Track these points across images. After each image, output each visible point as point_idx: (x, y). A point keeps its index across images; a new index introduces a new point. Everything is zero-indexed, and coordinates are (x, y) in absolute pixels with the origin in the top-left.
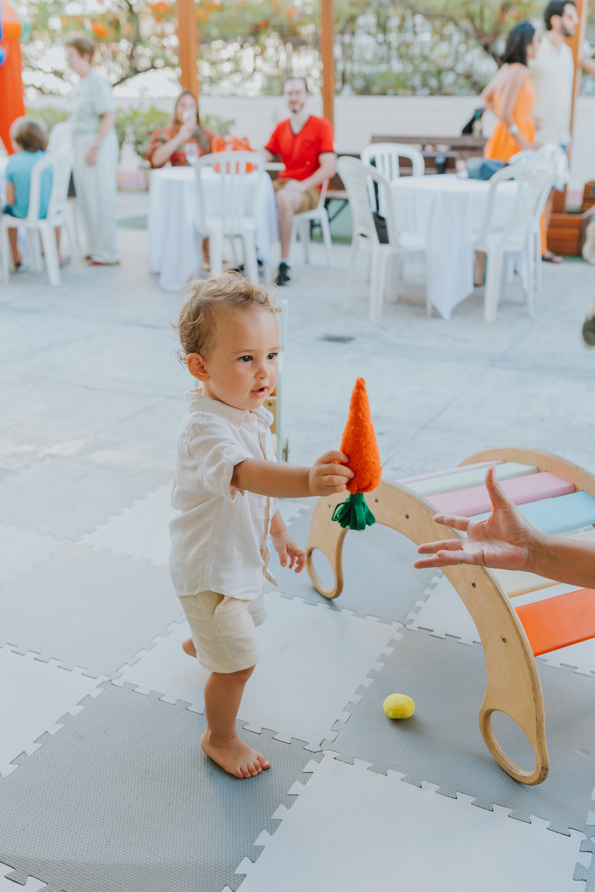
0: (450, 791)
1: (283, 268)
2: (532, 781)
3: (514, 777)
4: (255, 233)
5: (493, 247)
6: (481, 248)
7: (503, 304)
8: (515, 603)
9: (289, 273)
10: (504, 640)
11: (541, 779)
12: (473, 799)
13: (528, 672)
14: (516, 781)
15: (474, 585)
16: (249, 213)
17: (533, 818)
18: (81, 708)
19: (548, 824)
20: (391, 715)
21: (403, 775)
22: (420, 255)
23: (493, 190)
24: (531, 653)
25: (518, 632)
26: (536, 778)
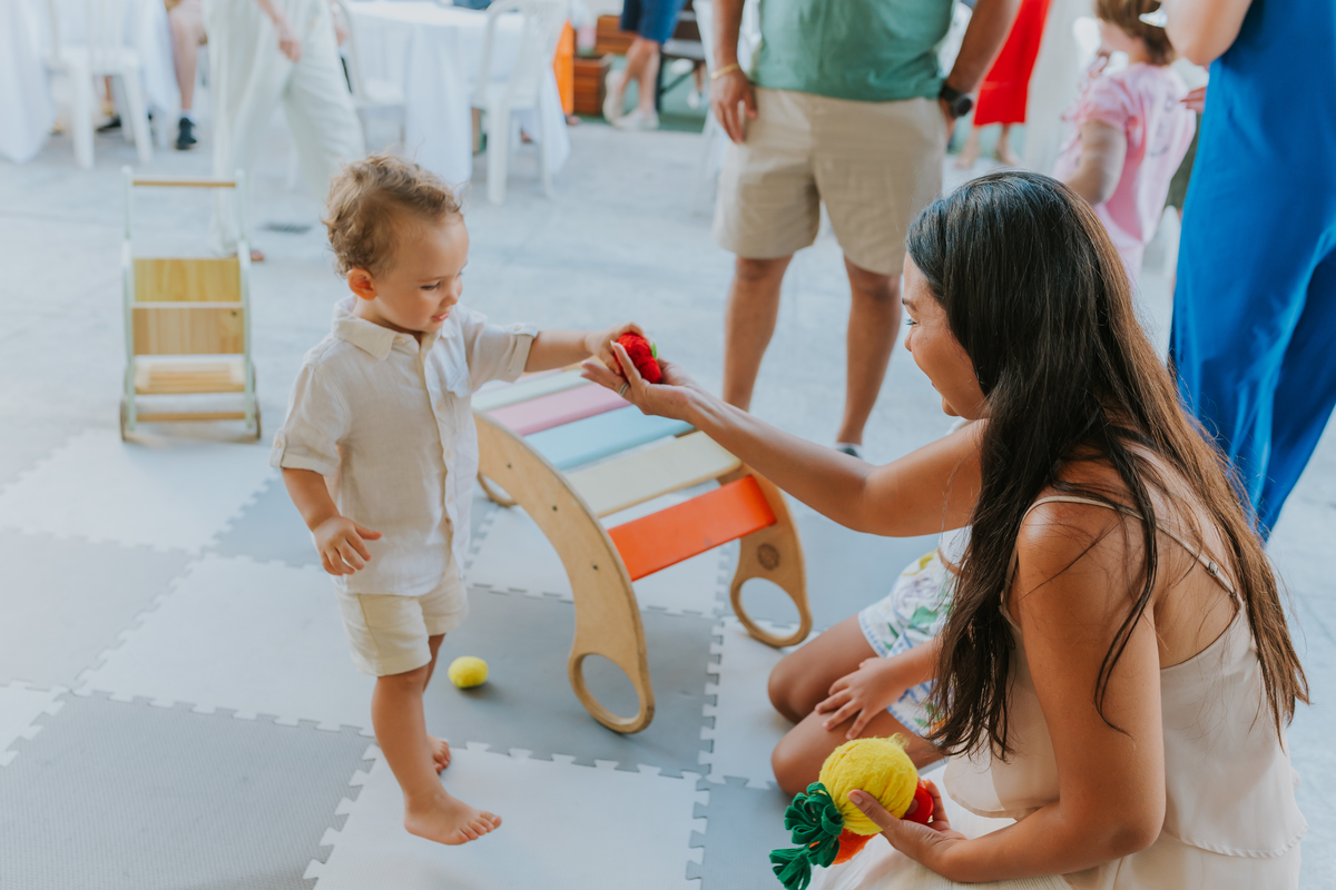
0: (544, 753)
1: (185, 125)
2: (636, 727)
3: (615, 728)
4: (142, 73)
5: (495, 100)
6: (479, 104)
7: (513, 181)
8: (608, 524)
9: (195, 133)
10: (595, 568)
11: (647, 722)
12: (572, 758)
13: (625, 599)
14: (619, 734)
15: (555, 509)
16: (128, 41)
17: (641, 767)
18: (37, 729)
19: (658, 770)
20: (461, 683)
21: (486, 746)
22: (399, 112)
23: (491, 25)
24: (627, 577)
25: (611, 554)
26: (641, 723)
